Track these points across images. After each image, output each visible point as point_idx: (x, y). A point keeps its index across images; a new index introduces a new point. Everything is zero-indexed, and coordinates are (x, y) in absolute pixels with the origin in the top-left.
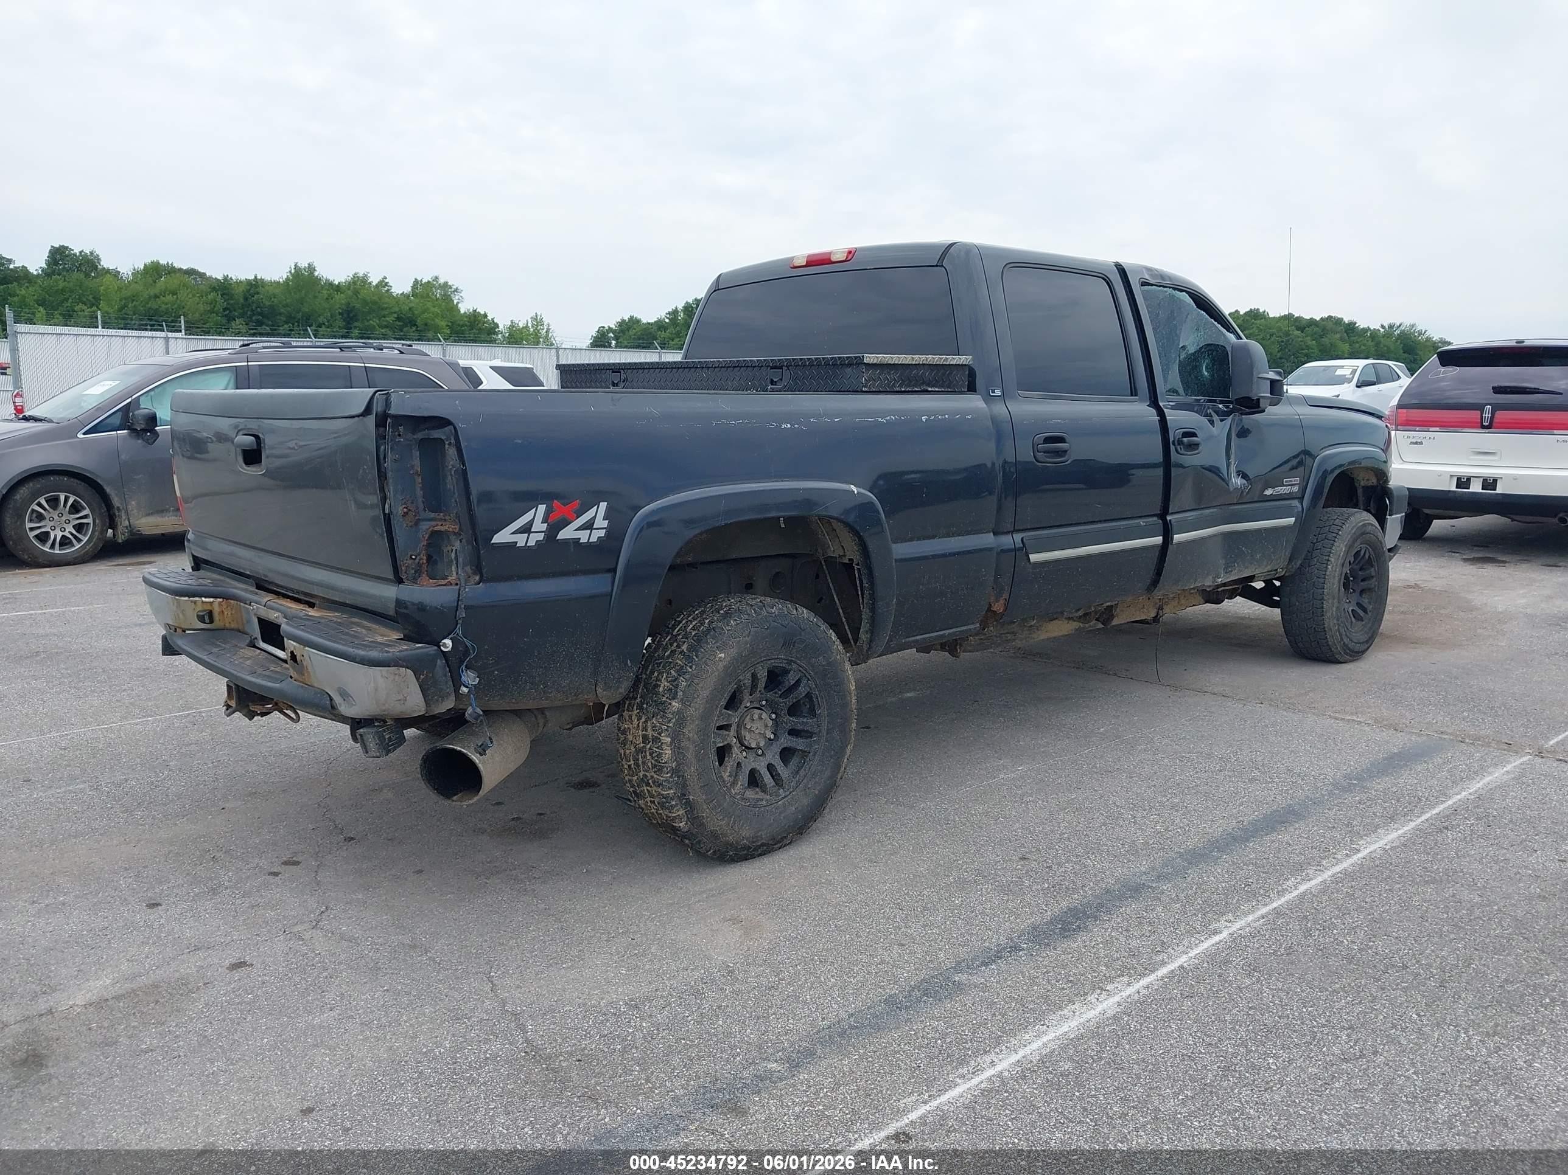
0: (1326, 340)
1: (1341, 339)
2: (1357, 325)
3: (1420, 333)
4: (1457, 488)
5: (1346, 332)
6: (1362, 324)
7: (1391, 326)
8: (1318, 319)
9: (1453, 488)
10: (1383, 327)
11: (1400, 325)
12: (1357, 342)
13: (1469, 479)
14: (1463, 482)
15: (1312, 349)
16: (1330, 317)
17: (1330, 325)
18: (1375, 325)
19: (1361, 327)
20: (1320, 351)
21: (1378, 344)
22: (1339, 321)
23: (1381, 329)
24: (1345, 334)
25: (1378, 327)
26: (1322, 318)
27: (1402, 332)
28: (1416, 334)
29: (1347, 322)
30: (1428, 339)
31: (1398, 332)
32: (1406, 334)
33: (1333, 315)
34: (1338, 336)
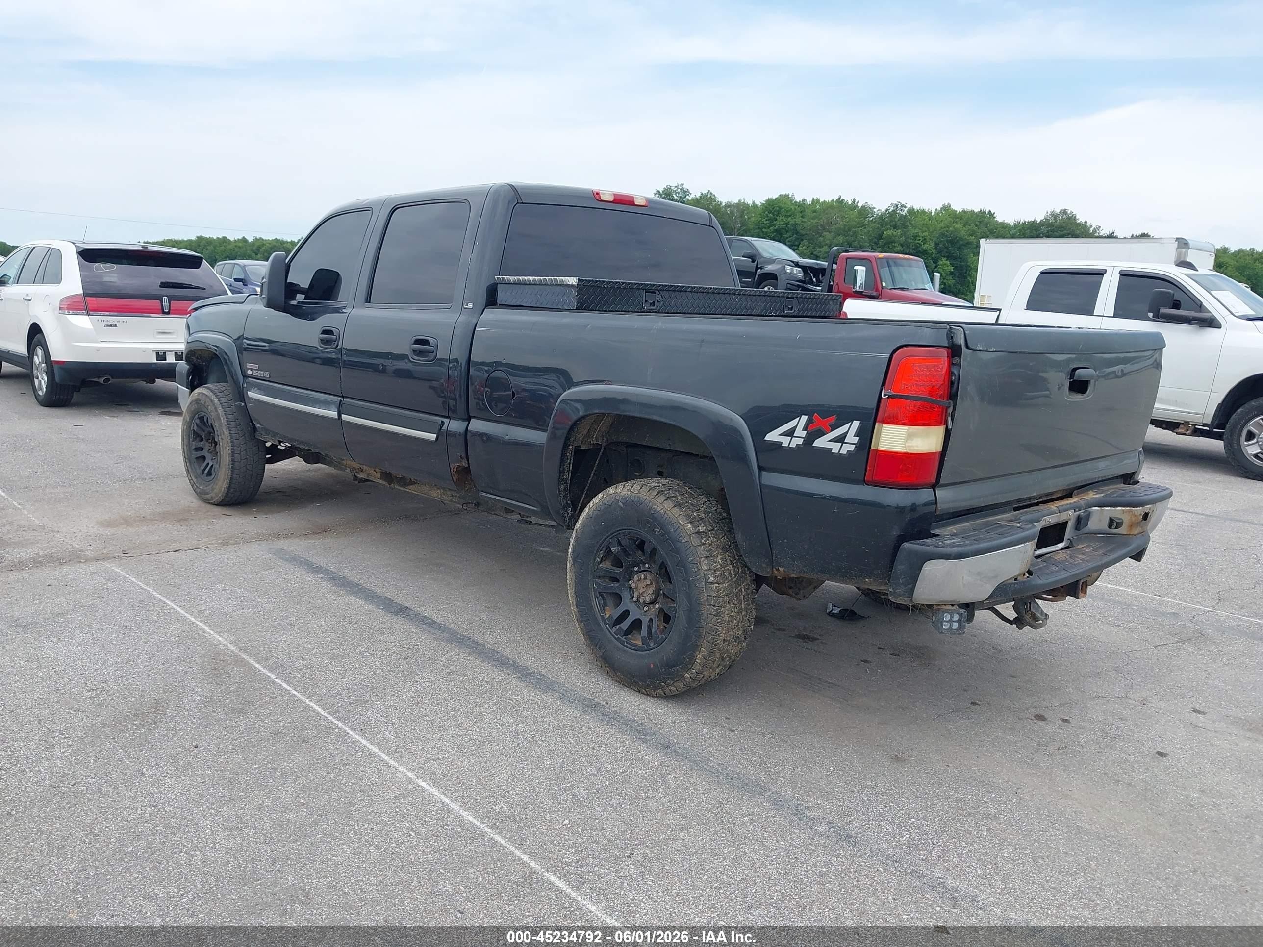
4: (157, 360)
9: (155, 361)
13: (165, 353)
14: (161, 356)
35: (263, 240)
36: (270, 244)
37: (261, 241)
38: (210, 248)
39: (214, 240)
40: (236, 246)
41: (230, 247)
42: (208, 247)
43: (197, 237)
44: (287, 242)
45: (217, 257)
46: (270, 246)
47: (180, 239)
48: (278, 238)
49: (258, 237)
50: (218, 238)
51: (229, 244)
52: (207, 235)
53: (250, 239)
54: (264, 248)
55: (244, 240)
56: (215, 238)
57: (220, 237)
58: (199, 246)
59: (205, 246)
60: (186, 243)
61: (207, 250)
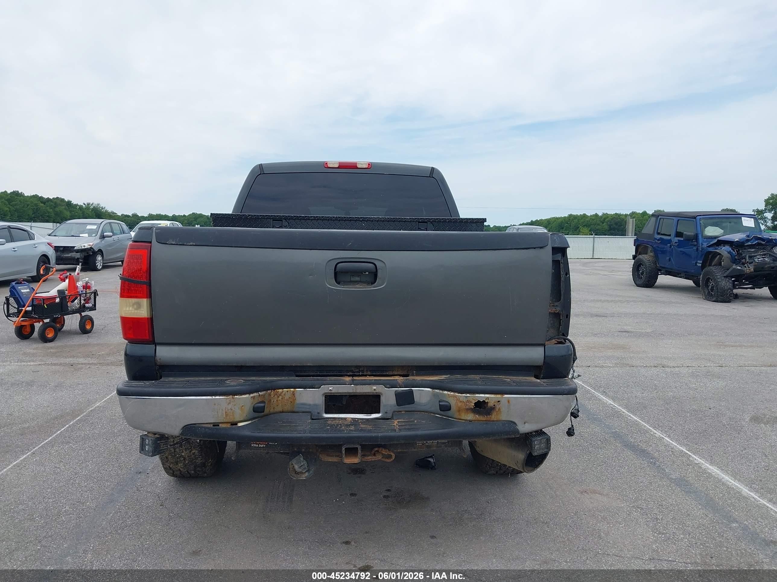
0: (57, 209)
1: (65, 209)
2: (72, 203)
3: (102, 208)
5: (67, 205)
6: (74, 202)
7: (88, 204)
8: (51, 198)
10: (84, 204)
11: (93, 204)
12: (73, 211)
15: (51, 213)
16: (57, 198)
17: (58, 202)
18: (80, 203)
19: (74, 203)
20: (55, 214)
21: (83, 213)
22: (63, 200)
23: (83, 205)
24: (67, 207)
25: (82, 204)
26: (53, 198)
27: (94, 207)
28: (101, 209)
29: (67, 201)
30: (106, 211)
31: (92, 207)
32: (96, 209)
33: (59, 197)
34: (63, 207)
35: (608, 214)
36: (611, 216)
37: (606, 215)
38: (576, 221)
39: (578, 216)
40: (591, 219)
41: (587, 219)
42: (575, 220)
43: (569, 215)
44: (623, 215)
45: (579, 226)
46: (611, 218)
47: (560, 217)
48: (617, 213)
49: (605, 213)
50: (580, 215)
51: (587, 218)
52: (574, 213)
53: (600, 214)
54: (607, 219)
55: (596, 215)
56: (579, 215)
57: (582, 214)
58: (570, 220)
59: (573, 220)
60: (563, 219)
61: (574, 222)
